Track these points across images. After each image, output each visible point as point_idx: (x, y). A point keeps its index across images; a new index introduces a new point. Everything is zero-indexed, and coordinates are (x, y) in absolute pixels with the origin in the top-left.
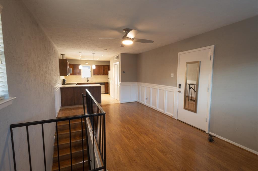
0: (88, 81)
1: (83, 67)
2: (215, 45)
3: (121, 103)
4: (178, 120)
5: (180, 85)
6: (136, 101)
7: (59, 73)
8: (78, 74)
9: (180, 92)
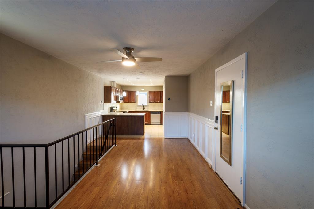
0: (143, 109)
1: (140, 93)
2: (248, 53)
3: (165, 138)
4: (216, 172)
5: (217, 118)
6: (187, 137)
7: (103, 101)
8: (133, 101)
9: (216, 128)
